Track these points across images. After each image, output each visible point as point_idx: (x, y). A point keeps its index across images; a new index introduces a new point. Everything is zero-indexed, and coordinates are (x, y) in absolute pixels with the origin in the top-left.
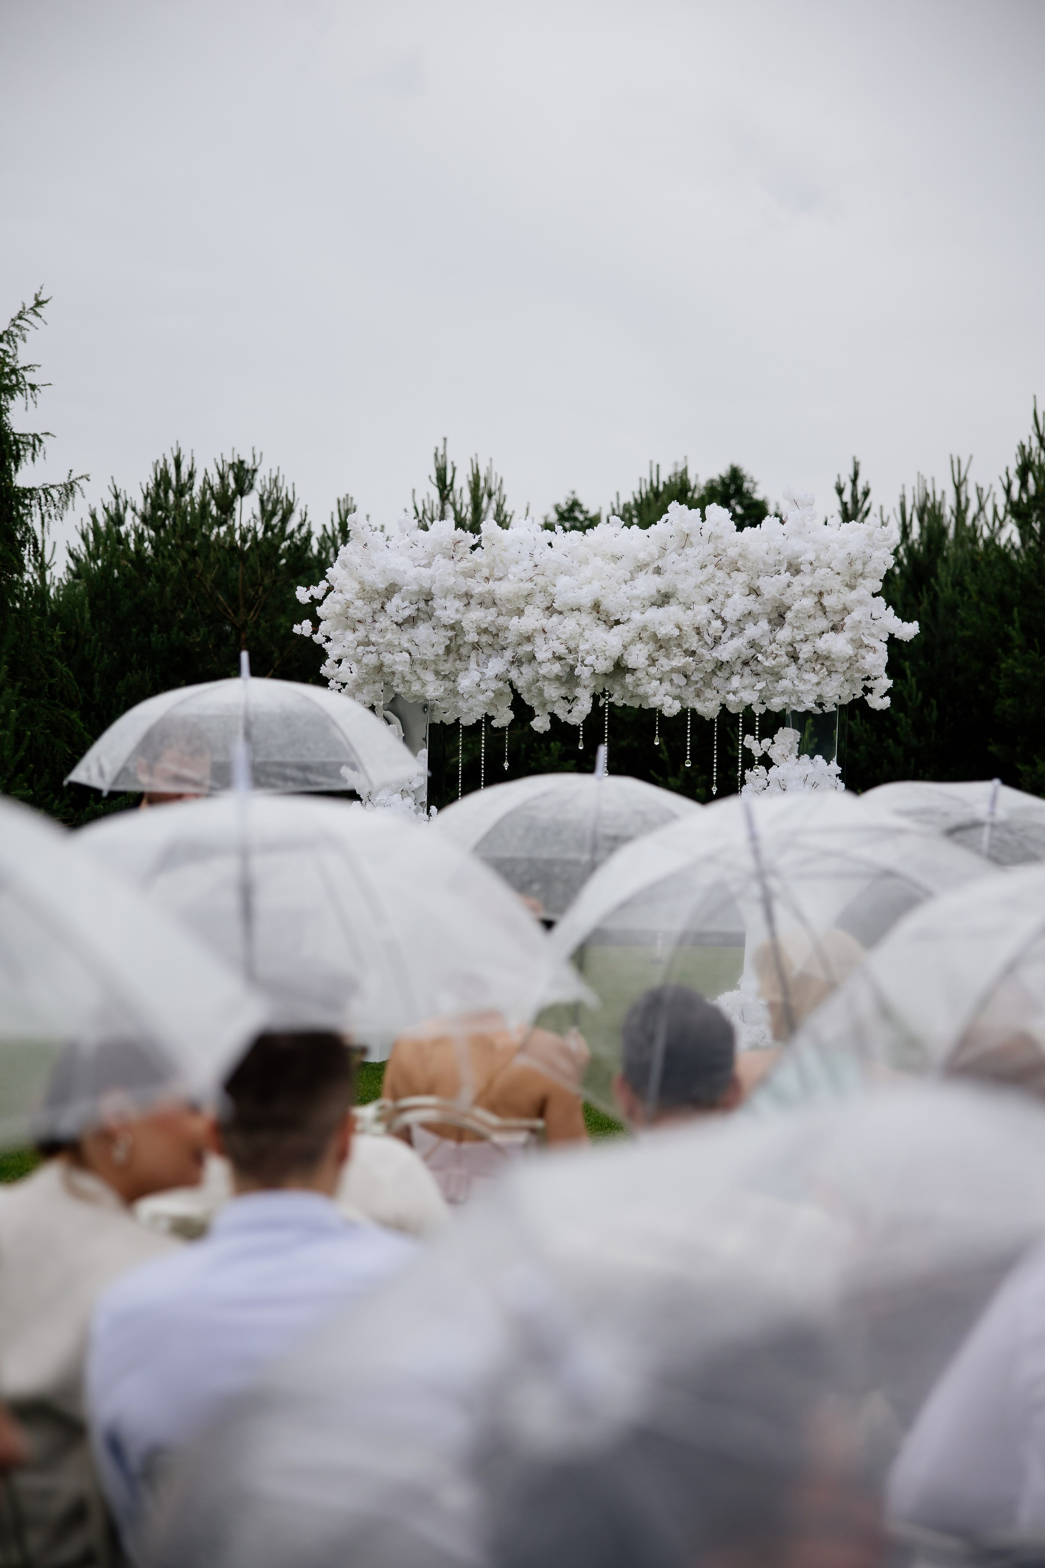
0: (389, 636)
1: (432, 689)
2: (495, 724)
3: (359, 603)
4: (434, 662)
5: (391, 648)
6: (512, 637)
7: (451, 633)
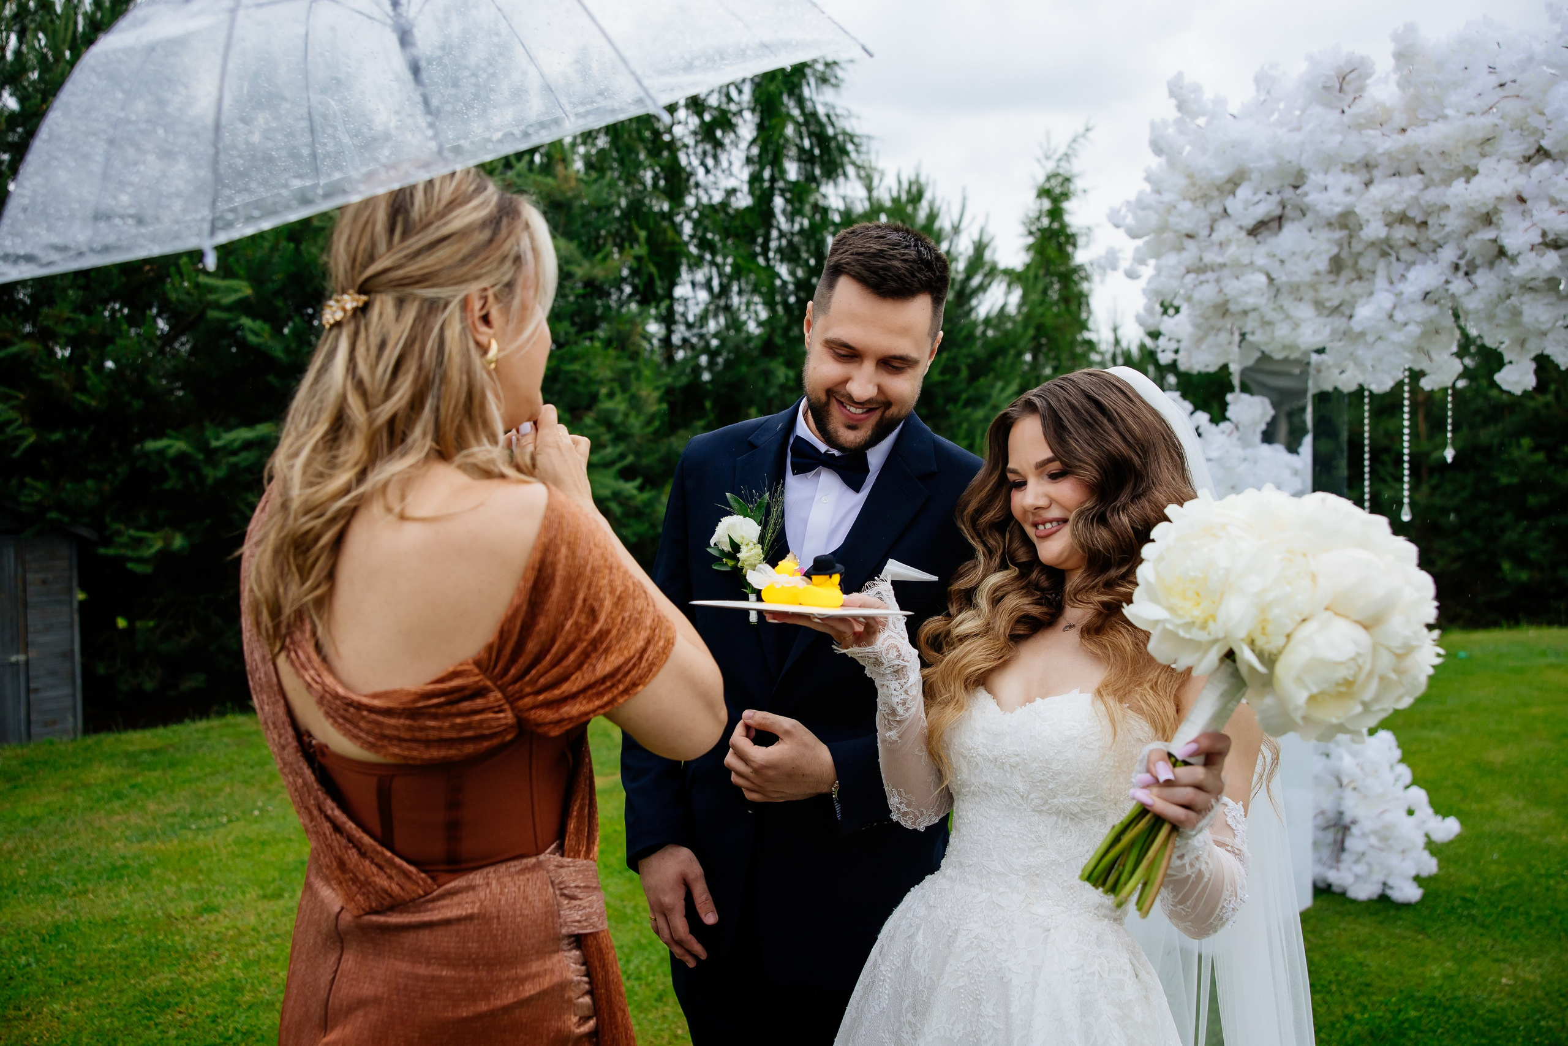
0: (1232, 250)
1: (1309, 333)
2: (1426, 384)
3: (1185, 206)
4: (1313, 286)
5: (1239, 269)
6: (1453, 222)
7: (1339, 234)
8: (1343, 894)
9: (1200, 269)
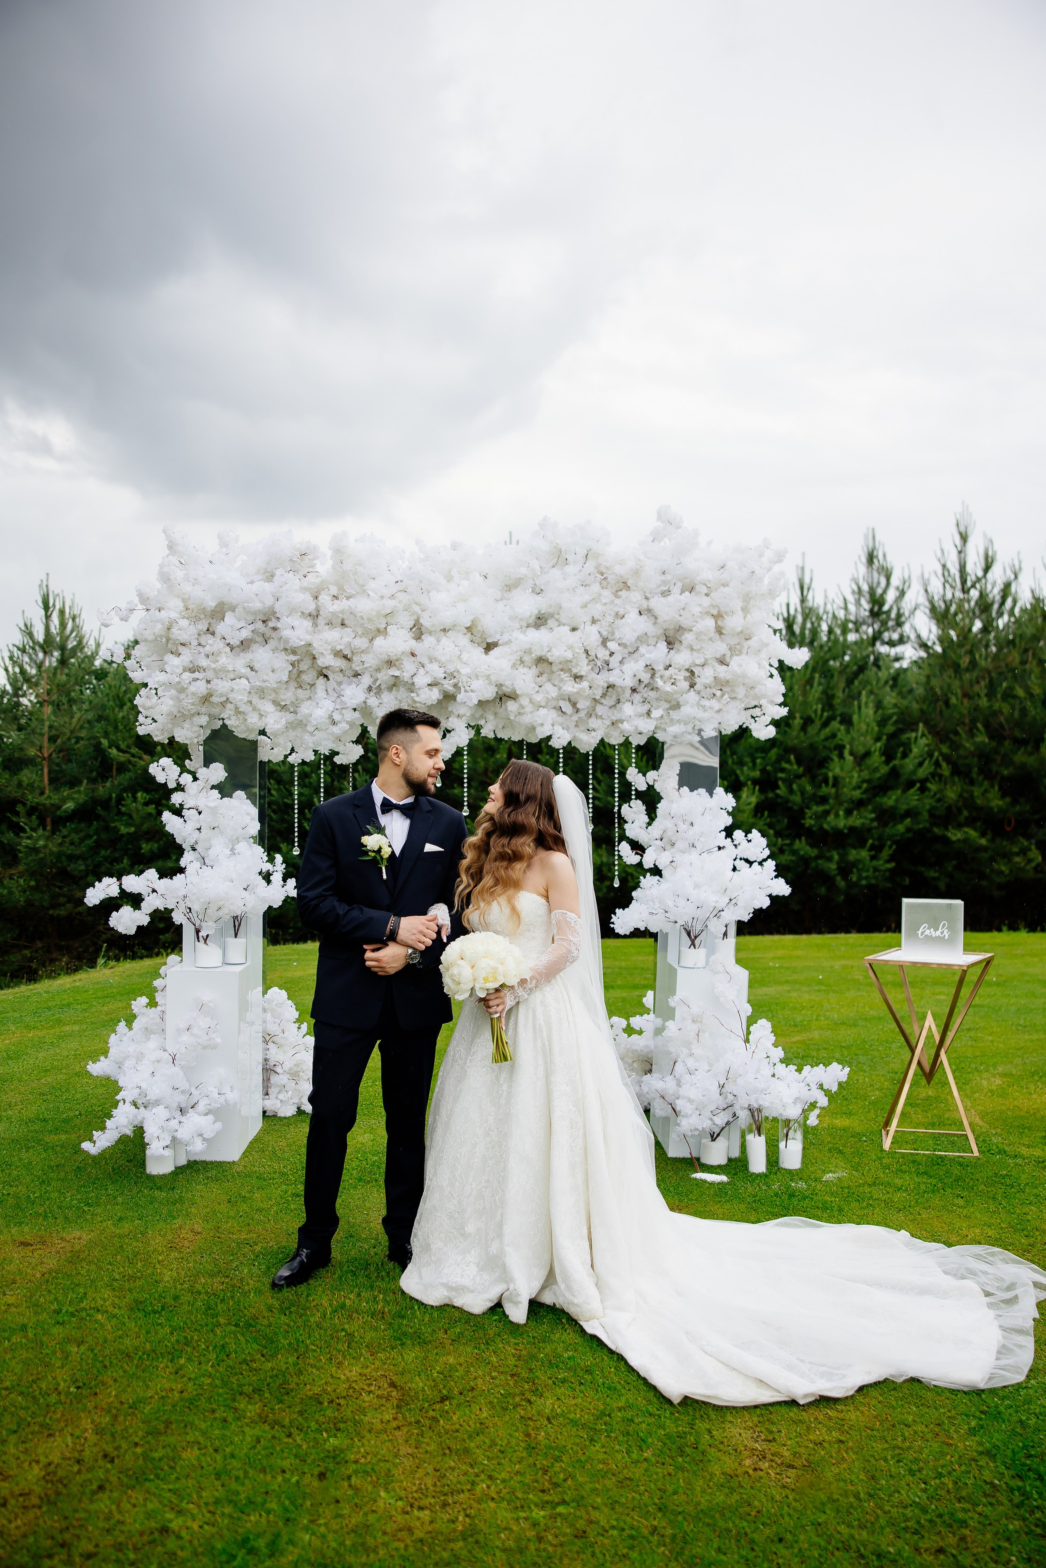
0: (221, 660)
1: (272, 721)
2: (338, 760)
3: (184, 623)
4: (275, 690)
5: (223, 674)
6: (371, 660)
7: (293, 658)
8: (275, 1116)
9: (193, 669)
